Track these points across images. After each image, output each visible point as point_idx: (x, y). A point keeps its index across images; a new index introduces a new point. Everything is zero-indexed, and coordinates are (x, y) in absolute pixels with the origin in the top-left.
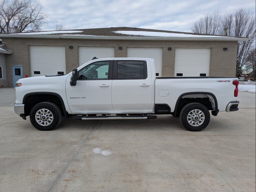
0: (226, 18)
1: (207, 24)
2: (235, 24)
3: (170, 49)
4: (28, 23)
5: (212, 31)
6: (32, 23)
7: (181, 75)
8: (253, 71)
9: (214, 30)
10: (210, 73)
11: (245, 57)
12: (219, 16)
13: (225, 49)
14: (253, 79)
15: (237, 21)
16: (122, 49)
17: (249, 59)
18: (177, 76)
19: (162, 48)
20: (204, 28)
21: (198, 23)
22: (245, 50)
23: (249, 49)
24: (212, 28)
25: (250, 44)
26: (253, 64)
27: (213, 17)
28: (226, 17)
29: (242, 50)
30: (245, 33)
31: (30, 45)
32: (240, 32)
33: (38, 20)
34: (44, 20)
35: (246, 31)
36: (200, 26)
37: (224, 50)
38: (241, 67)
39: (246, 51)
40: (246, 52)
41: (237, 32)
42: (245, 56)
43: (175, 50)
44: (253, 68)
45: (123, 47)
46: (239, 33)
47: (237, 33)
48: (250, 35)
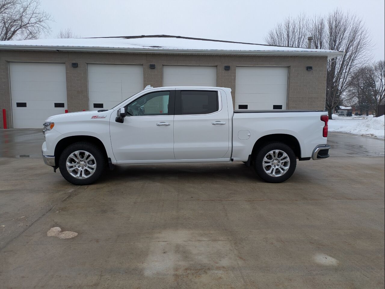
0: (315, 24)
1: (288, 32)
2: (329, 33)
3: (227, 68)
4: (18, 28)
5: (297, 43)
6: (23, 29)
7: (245, 107)
8: (359, 101)
9: (299, 41)
10: (288, 105)
11: (344, 82)
12: (305, 21)
13: (309, 68)
14: (359, 113)
15: (331, 28)
16: (154, 68)
17: (350, 84)
18: (239, 108)
19: (216, 66)
20: (284, 38)
21: (274, 30)
22: (344, 71)
23: (350, 69)
24: (296, 38)
25: (352, 62)
26: (358, 91)
27: (297, 22)
28: (314, 22)
29: (340, 71)
30: (343, 45)
31: (9, 62)
32: (337, 45)
33: (33, 24)
34: (42, 23)
35: (345, 42)
36: (278, 35)
37: (307, 69)
38: (340, 95)
39: (346, 72)
40: (346, 74)
41: (332, 43)
42: (345, 80)
43: (235, 70)
44: (359, 98)
45: (156, 65)
46: (335, 46)
47: (332, 45)
48: (351, 48)
